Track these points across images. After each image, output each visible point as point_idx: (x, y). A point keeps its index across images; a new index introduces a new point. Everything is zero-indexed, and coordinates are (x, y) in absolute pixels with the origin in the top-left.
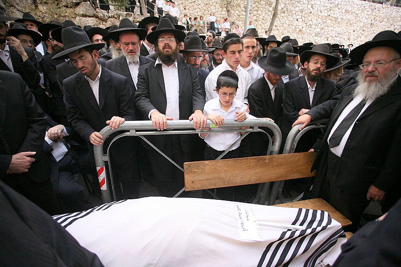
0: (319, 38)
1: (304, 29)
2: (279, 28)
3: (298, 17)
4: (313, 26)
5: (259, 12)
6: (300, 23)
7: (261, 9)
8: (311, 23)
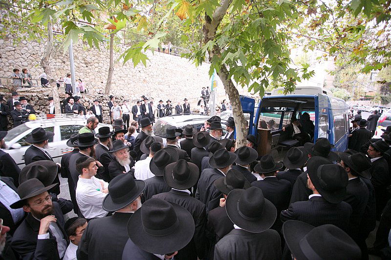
0: (162, 86)
1: (147, 79)
2: (124, 79)
3: (140, 69)
4: (155, 77)
5: (101, 65)
6: (143, 74)
7: (103, 62)
8: (152, 74)
